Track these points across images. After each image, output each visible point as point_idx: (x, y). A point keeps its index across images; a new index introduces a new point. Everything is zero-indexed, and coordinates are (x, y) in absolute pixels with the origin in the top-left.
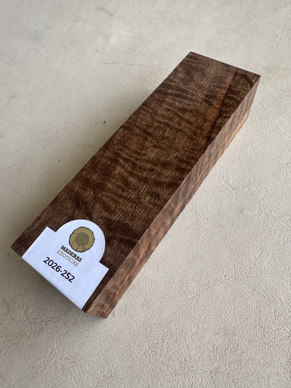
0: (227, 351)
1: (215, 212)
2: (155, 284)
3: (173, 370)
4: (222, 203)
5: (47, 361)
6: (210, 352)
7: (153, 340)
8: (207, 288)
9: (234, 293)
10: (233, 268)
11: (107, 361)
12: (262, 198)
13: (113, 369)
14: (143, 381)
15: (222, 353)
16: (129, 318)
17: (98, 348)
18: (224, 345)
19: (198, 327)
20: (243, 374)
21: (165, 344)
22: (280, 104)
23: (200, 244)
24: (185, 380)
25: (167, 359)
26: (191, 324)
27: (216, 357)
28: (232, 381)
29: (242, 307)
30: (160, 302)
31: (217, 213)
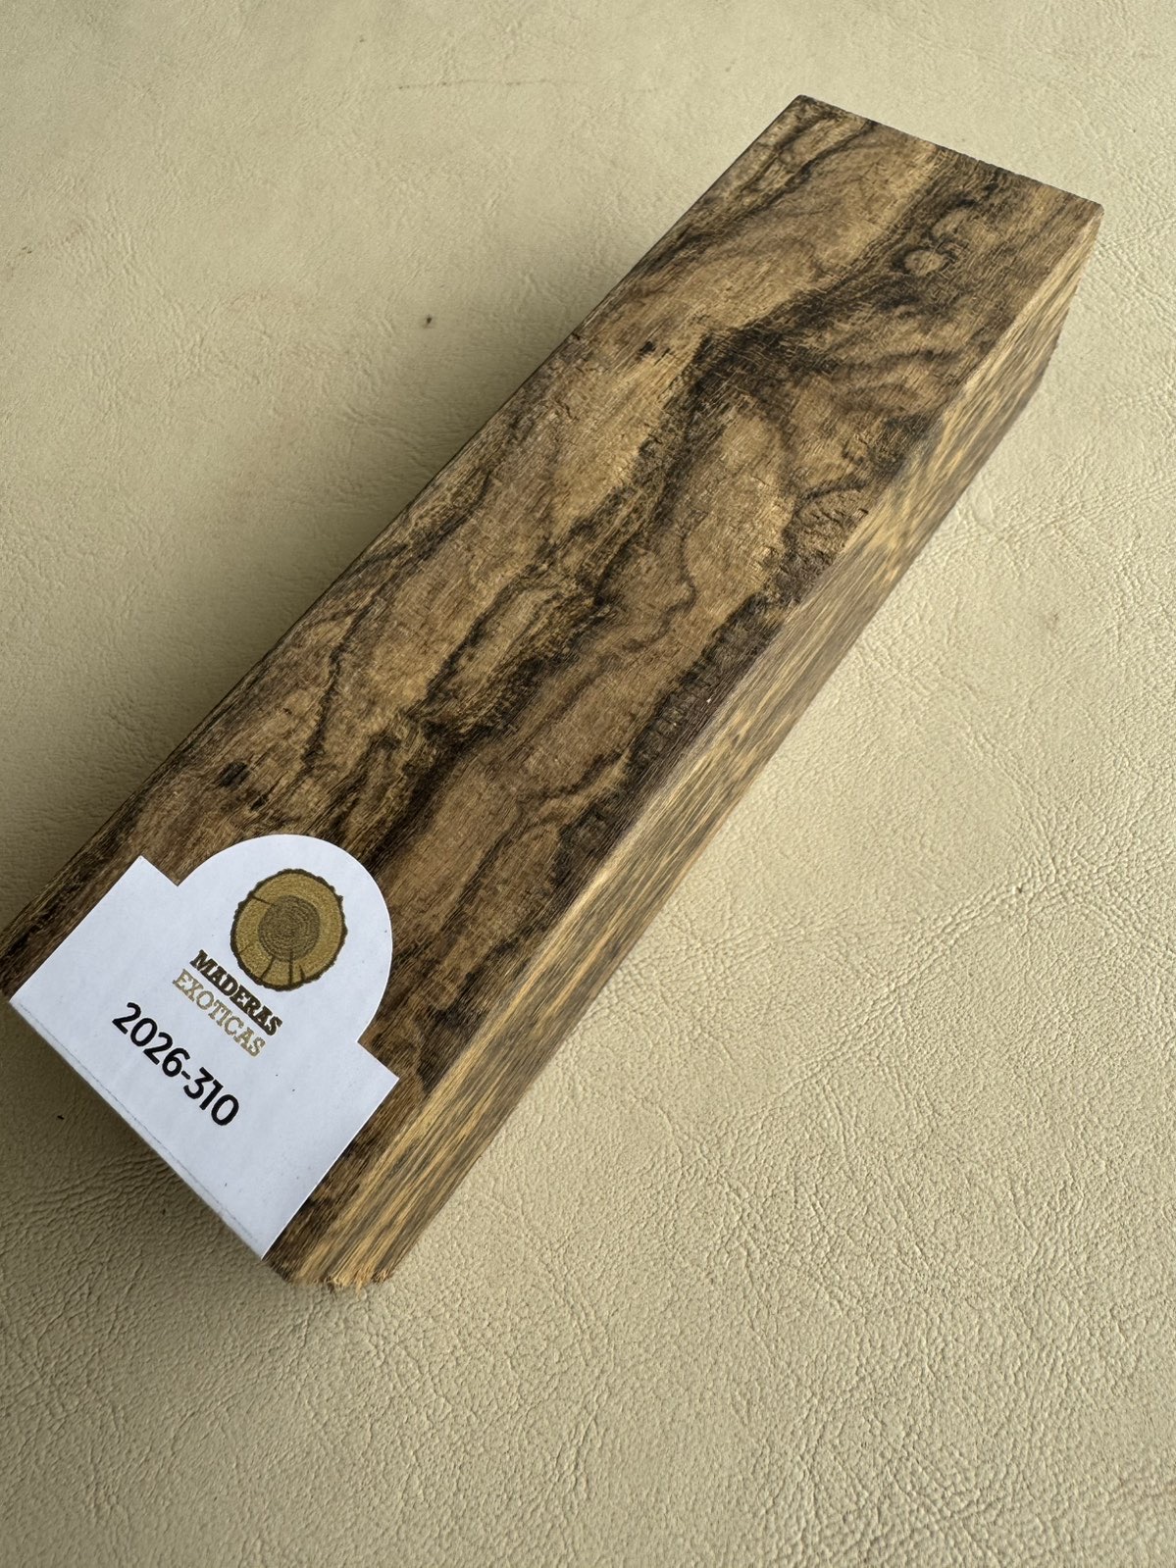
0: (1071, 1194)
1: (938, 636)
2: (731, 953)
3: (853, 1296)
4: (965, 600)
5: (309, 1325)
6: (999, 1207)
7: (753, 1185)
8: (951, 947)
9: (1066, 953)
10: (1048, 855)
11: (569, 1295)
12: (1124, 562)
13: (599, 1323)
14: (735, 1357)
15: (1049, 1204)
16: (639, 1105)
17: (520, 1242)
18: (1054, 1170)
19: (934, 1111)
20: (1152, 1280)
21: (807, 1196)
22: (1145, 187)
23: (893, 771)
24: (912, 1333)
25: (823, 1255)
26: (906, 1100)
27: (1029, 1224)
28: (1109, 1317)
29: (1105, 1010)
30: (764, 1025)
31: (945, 641)
